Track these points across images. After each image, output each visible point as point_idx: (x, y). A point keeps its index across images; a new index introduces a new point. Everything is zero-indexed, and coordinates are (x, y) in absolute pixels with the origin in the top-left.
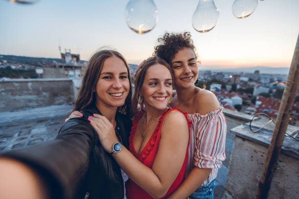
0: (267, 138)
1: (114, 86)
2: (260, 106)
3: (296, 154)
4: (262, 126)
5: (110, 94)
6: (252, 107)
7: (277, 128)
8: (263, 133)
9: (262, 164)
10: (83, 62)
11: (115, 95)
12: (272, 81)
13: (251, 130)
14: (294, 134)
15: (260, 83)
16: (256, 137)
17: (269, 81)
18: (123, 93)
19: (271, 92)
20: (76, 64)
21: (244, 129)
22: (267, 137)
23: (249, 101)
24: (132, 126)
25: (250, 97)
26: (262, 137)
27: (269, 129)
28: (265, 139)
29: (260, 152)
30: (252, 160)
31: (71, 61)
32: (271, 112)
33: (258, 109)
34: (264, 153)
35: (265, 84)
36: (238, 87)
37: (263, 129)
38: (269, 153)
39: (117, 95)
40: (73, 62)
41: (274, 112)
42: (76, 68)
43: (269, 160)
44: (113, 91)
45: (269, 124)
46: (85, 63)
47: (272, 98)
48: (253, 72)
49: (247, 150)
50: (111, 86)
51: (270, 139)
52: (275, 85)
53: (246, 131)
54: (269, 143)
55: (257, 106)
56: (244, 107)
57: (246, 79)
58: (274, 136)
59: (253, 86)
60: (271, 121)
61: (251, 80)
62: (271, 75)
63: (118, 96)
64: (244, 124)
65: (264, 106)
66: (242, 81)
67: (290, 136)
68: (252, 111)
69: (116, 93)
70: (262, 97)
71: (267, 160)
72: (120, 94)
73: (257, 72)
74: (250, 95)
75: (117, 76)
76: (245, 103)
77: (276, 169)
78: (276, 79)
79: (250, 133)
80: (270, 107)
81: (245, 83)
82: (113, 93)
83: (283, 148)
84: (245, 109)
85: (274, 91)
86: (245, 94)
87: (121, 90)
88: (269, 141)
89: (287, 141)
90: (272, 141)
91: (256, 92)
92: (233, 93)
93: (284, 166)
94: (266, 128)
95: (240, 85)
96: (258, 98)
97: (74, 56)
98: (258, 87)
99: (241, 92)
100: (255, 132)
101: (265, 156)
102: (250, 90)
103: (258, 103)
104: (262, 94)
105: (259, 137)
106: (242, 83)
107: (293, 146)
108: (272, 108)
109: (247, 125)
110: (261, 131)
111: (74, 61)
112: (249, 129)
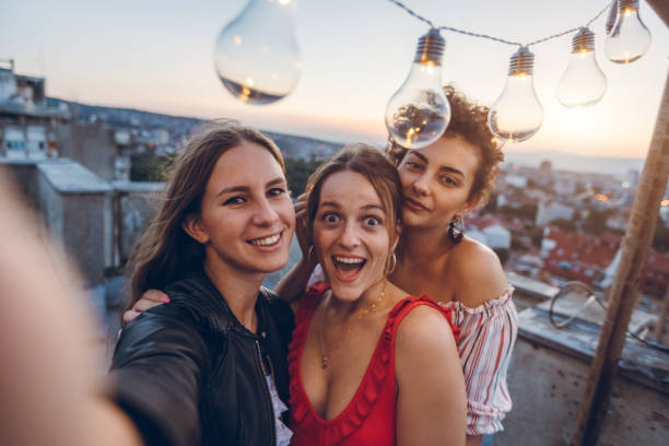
0: (587, 342)
1: (257, 220)
2: (553, 253)
3: (647, 377)
4: (573, 312)
5: (249, 242)
6: (533, 254)
7: (609, 317)
8: (578, 330)
9: (576, 403)
10: (55, 102)
11: (263, 242)
12: (580, 189)
13: (552, 322)
14: (641, 330)
15: (553, 193)
16: (562, 338)
17: (571, 190)
18: (281, 234)
19: (577, 216)
20: (30, 107)
21: (536, 319)
22: (586, 338)
23: (526, 240)
24: (294, 327)
25: (528, 228)
26: (576, 340)
27: (590, 319)
28: (583, 343)
29: (572, 374)
30: (552, 395)
31: (13, 97)
32: (577, 269)
33: (546, 261)
34: (579, 377)
35: (564, 197)
36: (501, 201)
37: (577, 320)
38: (592, 377)
39: (269, 241)
40: (20, 101)
41: (582, 270)
42: (31, 119)
43: (593, 393)
44: (256, 233)
45: (589, 307)
46: (63, 107)
47: (580, 232)
48: (536, 163)
49: (542, 370)
50: (251, 222)
51: (596, 344)
52: (587, 201)
53: (541, 325)
54: (593, 354)
55: (545, 254)
56: (513, 255)
57: (519, 182)
58: (603, 337)
59: (537, 200)
60: (592, 299)
61: (531, 184)
62: (578, 175)
63: (271, 245)
64: (534, 308)
65: (560, 252)
66: (510, 187)
67: (634, 336)
68: (533, 265)
69: (264, 238)
70: (556, 229)
71: (588, 391)
72: (275, 239)
73: (546, 165)
74: (529, 223)
75: (261, 193)
76: (516, 246)
77: (605, 413)
78: (588, 186)
79: (550, 329)
80: (574, 255)
81: (517, 193)
82: (255, 240)
83: (621, 364)
84: (515, 260)
85: (585, 214)
86: (517, 221)
87: (277, 228)
88: (592, 350)
89: (628, 348)
90: (600, 348)
91: (543, 216)
92: (488, 216)
93: (622, 407)
94: (582, 316)
95: (507, 197)
96: (547, 231)
97: (23, 82)
98: (548, 204)
99: (507, 214)
100: (560, 328)
101: (583, 384)
102: (529, 212)
103: (548, 244)
104: (557, 223)
105: (570, 338)
106: (510, 192)
107: (640, 359)
108: (580, 258)
109: (542, 310)
110: (572, 324)
111: (26, 99)
112: (548, 321)
